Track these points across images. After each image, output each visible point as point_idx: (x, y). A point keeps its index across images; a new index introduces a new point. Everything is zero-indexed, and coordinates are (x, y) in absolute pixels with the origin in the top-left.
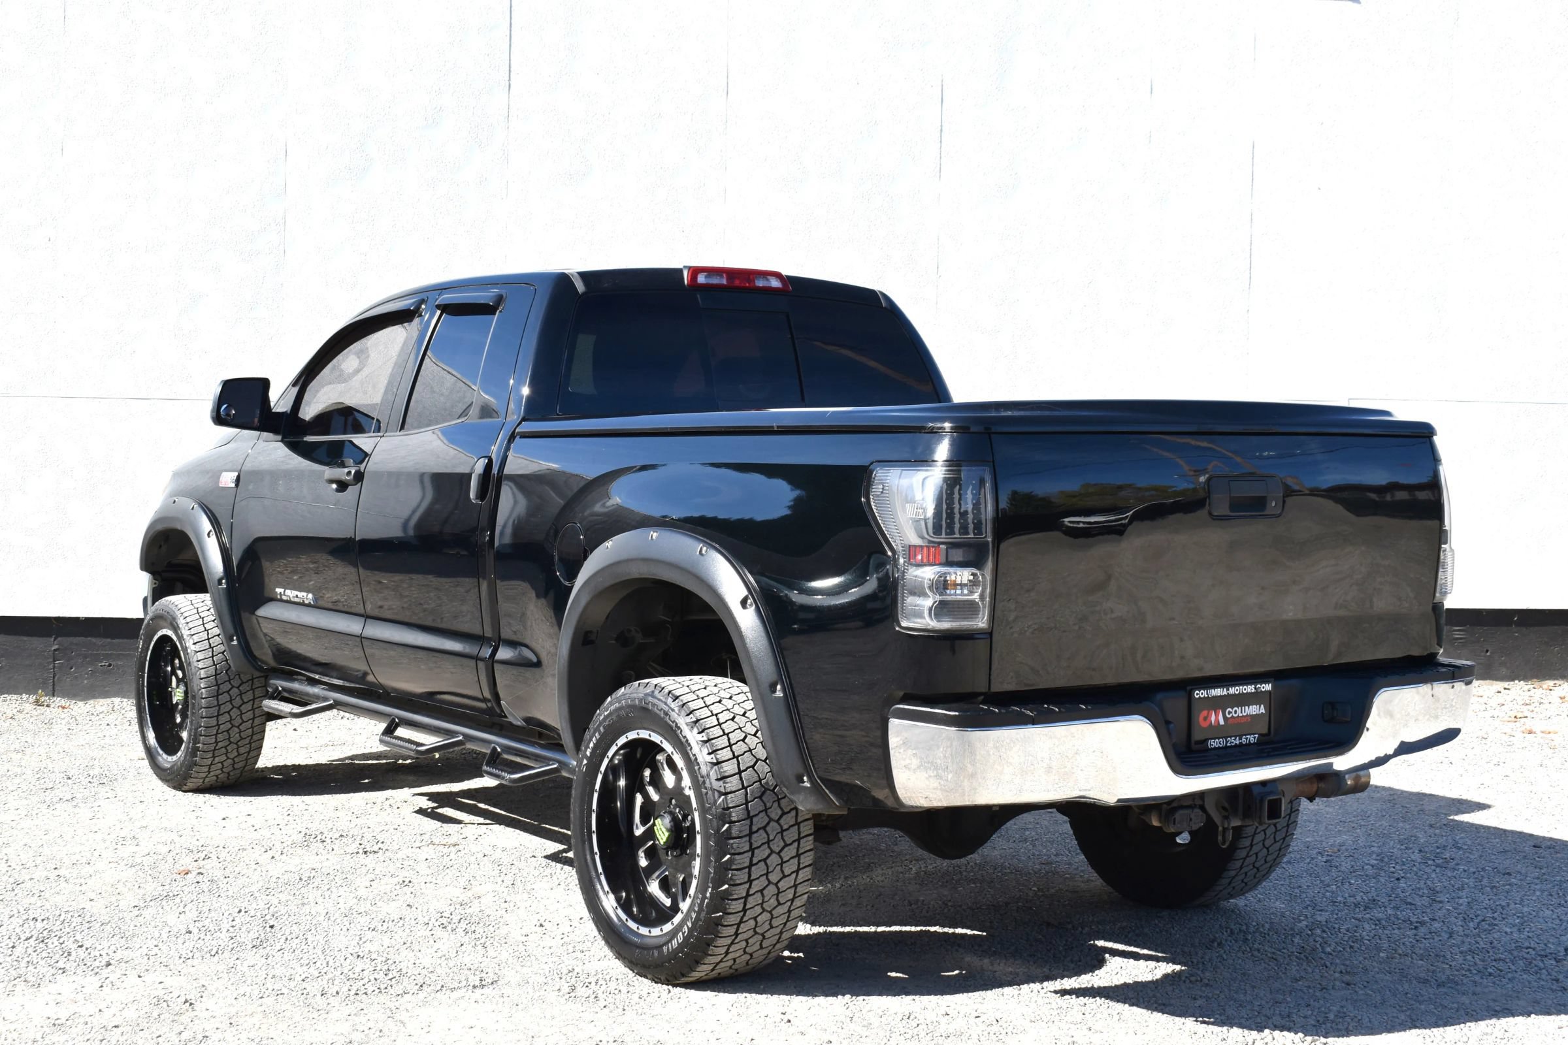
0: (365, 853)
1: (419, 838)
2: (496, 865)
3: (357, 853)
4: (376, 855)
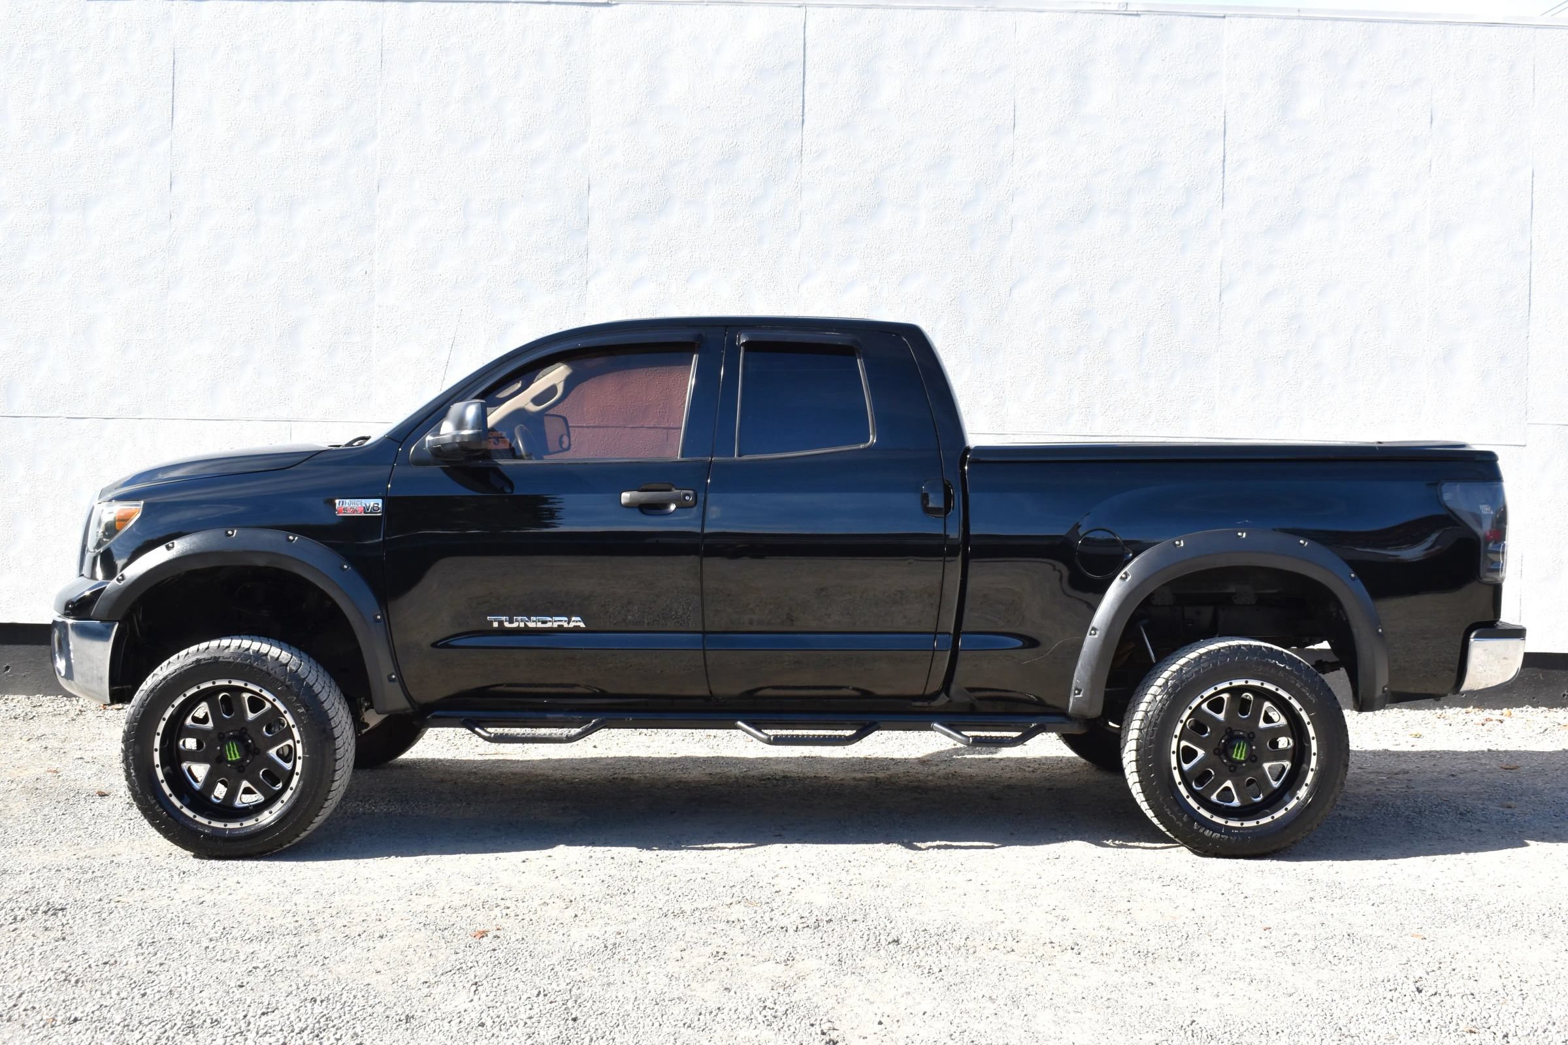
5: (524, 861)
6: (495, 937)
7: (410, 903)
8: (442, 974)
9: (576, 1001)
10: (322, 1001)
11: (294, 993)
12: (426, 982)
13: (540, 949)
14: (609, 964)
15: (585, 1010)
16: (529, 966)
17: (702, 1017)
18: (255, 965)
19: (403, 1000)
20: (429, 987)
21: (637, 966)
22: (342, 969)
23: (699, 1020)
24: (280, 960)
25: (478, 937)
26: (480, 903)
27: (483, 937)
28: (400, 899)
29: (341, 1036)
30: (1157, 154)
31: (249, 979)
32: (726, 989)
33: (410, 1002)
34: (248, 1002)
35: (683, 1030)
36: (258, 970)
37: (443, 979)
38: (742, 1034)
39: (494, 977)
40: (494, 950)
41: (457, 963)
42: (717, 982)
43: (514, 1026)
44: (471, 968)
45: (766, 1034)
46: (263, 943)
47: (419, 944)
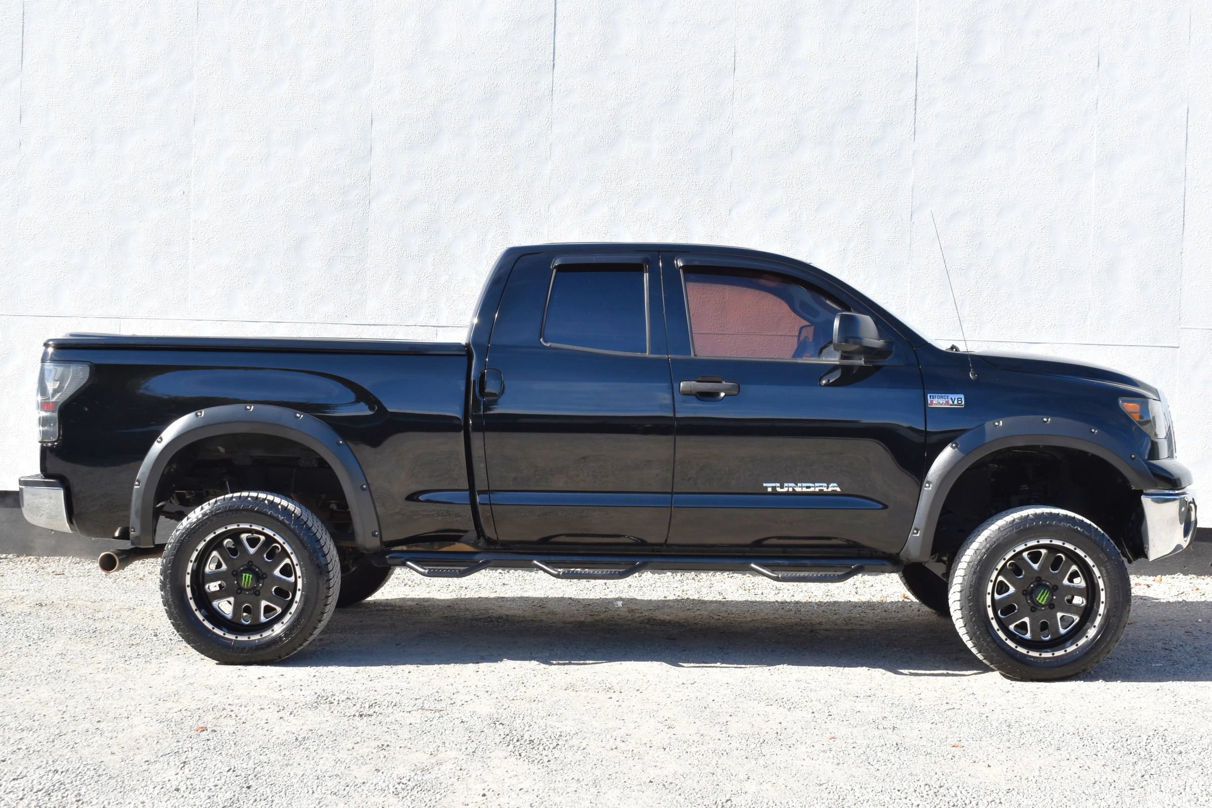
0: (361, 716)
1: (413, 702)
2: (468, 732)
3: (354, 716)
4: (370, 718)
5: (259, 678)
6: (212, 731)
7: (156, 706)
8: (162, 756)
9: (256, 776)
10: (62, 772)
11: (43, 767)
12: (148, 761)
13: (244, 740)
14: (294, 751)
15: (261, 781)
16: (231, 752)
17: (347, 789)
18: (19, 747)
19: (125, 772)
20: (148, 764)
21: (315, 753)
22: (86, 752)
23: (344, 790)
24: (40, 744)
25: (199, 731)
26: (210, 707)
27: (204, 730)
28: (150, 703)
29: (68, 795)
30: (858, 93)
31: (12, 756)
32: (376, 770)
33: (130, 774)
34: (5, 772)
35: (329, 796)
36: (21, 750)
37: (161, 759)
38: (372, 800)
39: (201, 758)
40: (208, 740)
41: (176, 748)
42: (372, 765)
43: (201, 791)
44: (186, 752)
45: (392, 800)
46: (31, 732)
47: (151, 735)
